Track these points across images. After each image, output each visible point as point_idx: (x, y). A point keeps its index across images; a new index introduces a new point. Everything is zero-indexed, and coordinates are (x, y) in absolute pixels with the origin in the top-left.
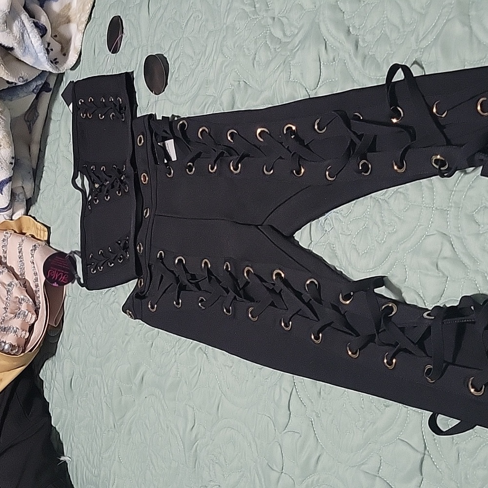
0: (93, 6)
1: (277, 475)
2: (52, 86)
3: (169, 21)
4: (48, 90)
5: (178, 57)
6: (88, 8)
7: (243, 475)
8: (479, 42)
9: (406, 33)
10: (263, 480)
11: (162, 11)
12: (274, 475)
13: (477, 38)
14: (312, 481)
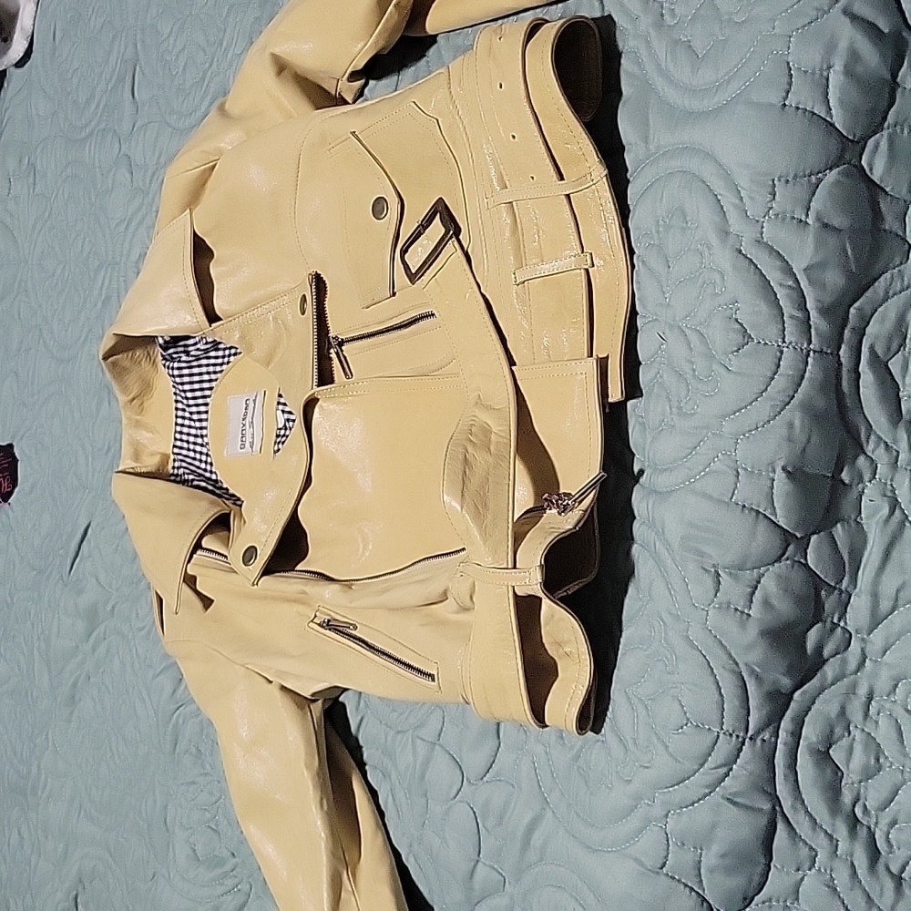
5: (183, 49)
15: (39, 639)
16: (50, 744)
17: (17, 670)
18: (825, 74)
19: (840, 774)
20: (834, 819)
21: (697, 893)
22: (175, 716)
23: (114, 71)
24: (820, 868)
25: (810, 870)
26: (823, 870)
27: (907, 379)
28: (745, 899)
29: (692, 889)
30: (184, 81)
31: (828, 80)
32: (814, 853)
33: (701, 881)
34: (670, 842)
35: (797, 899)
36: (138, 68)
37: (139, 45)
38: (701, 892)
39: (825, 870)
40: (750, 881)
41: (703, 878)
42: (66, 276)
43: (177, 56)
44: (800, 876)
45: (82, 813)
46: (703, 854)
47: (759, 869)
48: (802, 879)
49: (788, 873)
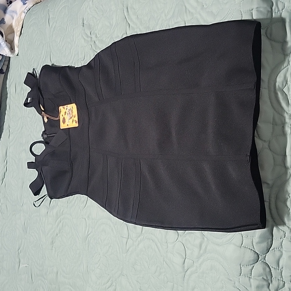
0: (22, 27)
1: (126, 240)
2: (4, 71)
3: (59, 28)
4: (3, 73)
5: (64, 45)
6: (21, 23)
7: (110, 246)
8: (189, 12)
9: (160, 13)
10: (120, 244)
11: (55, 23)
12: (125, 240)
13: (189, 10)
14: (141, 239)
15: (41, 227)
16: (47, 258)
17: (35, 239)
18: (251, 12)
19: (288, 209)
20: (289, 222)
21: (253, 250)
22: (88, 238)
23: (44, 55)
24: (287, 237)
25: (284, 238)
26: (288, 237)
27: (290, 93)
28: (267, 250)
29: (251, 250)
30: (66, 53)
31: (252, 13)
32: (285, 233)
33: (254, 247)
34: (243, 237)
35: (282, 247)
36: (51, 53)
37: (51, 46)
38: (254, 250)
39: (289, 237)
40: (268, 244)
41: (254, 246)
42: (36, 118)
43: (63, 47)
44: (282, 240)
45: (61, 276)
46: (253, 239)
47: (270, 240)
48: (283, 241)
49: (278, 240)
